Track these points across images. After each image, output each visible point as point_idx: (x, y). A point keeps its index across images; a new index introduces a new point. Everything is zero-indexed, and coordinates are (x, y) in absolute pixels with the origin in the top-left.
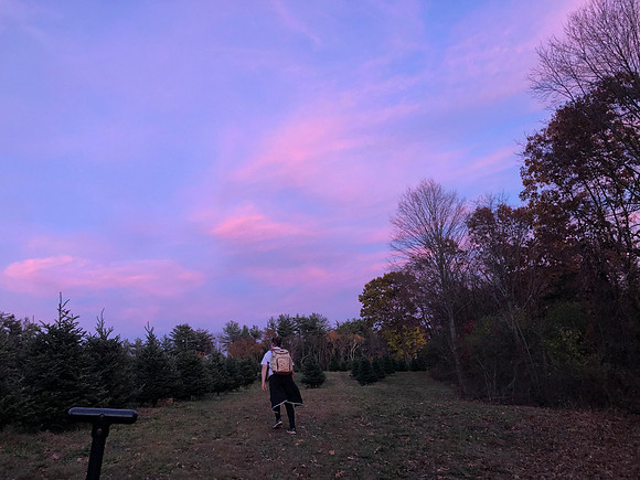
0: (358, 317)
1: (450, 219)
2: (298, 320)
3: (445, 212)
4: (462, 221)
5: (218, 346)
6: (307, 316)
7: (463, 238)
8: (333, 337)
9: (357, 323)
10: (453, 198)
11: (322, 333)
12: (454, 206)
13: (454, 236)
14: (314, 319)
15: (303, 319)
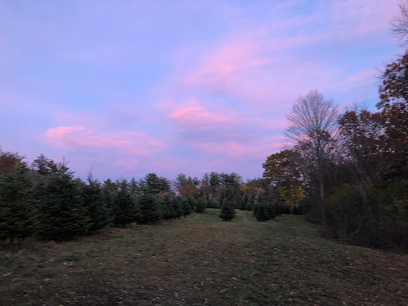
1: (327, 118)
2: (223, 176)
3: (324, 113)
4: (335, 119)
5: (173, 188)
6: (229, 174)
7: (334, 131)
8: (244, 188)
9: (260, 180)
10: (330, 104)
11: (237, 185)
12: (330, 109)
13: (329, 129)
14: (233, 176)
15: (226, 175)
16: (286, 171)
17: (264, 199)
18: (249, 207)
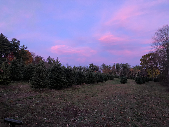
0: (140, 65)
5: (100, 69)
6: (124, 64)
8: (132, 70)
9: (139, 67)
11: (128, 69)
14: (126, 65)
15: (123, 64)
16: (151, 62)
17: (140, 75)
18: (134, 78)
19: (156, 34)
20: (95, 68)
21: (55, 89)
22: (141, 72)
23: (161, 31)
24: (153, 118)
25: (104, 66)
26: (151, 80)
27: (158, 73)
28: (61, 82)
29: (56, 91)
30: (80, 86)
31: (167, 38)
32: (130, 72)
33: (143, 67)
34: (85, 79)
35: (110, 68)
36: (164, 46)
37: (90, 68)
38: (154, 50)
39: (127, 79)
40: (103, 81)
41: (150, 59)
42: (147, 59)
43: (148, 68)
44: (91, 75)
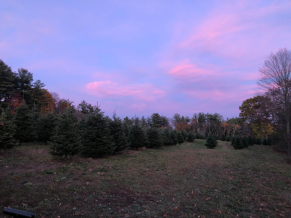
5: (170, 123)
6: (212, 114)
8: (225, 124)
11: (219, 123)
14: (216, 116)
15: (210, 115)
16: (258, 112)
17: (240, 133)
18: (228, 138)
19: (267, 64)
20: (161, 122)
21: (93, 158)
22: (241, 129)
23: (275, 58)
24: (262, 207)
25: (177, 117)
26: (258, 143)
27: (271, 130)
28: (102, 145)
29: (93, 161)
30: (137, 152)
31: (285, 70)
32: (223, 128)
33: (244, 120)
34: (145, 140)
35: (188, 121)
36: (280, 84)
37: (154, 120)
38: (263, 92)
39: (218, 141)
40: (175, 144)
41: (256, 107)
42: (252, 106)
43: (252, 122)
44: (155, 133)
